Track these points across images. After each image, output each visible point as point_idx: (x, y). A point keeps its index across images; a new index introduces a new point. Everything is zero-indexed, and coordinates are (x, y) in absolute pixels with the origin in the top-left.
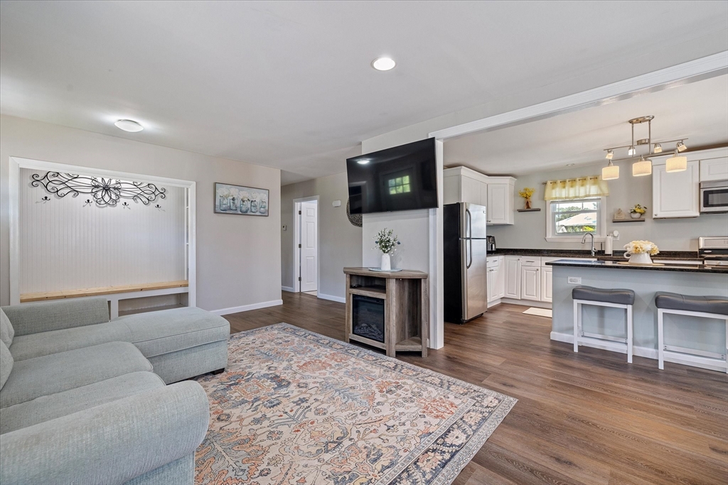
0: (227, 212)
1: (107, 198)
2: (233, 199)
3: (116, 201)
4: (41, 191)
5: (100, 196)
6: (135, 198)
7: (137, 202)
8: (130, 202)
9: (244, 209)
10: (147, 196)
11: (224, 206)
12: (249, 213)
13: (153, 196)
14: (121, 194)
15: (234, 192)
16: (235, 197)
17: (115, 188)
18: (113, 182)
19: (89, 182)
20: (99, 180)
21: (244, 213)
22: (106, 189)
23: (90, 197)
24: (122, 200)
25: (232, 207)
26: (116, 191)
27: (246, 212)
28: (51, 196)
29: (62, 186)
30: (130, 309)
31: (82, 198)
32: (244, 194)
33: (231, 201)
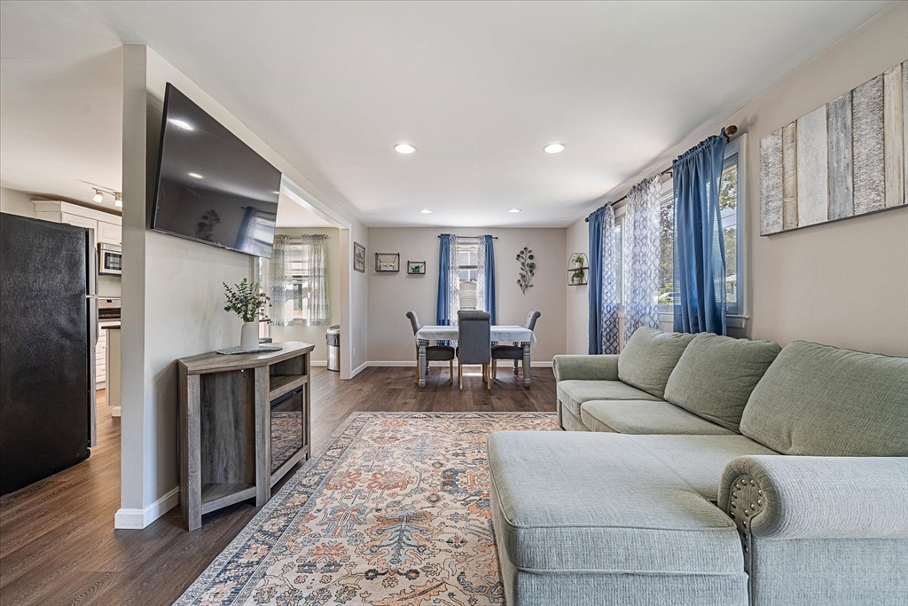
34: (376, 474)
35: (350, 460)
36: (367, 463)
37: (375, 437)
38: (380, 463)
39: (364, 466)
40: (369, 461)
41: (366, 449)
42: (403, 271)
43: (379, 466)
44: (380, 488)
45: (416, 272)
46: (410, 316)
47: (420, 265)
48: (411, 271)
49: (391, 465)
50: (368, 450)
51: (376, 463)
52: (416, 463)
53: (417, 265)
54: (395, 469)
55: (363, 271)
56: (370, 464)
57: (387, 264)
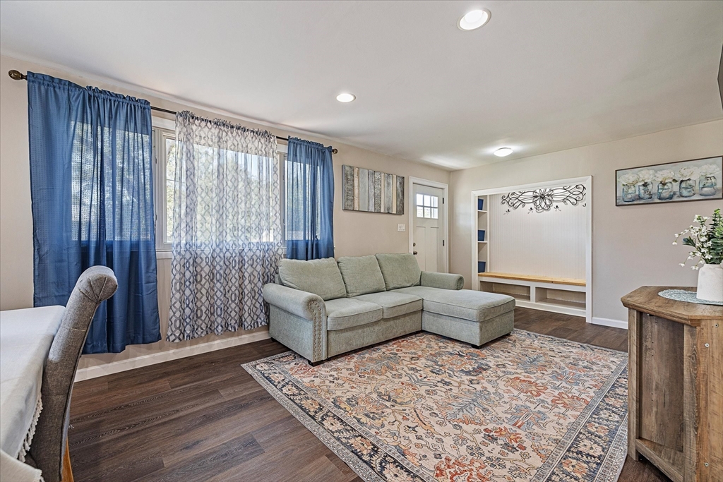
0: (635, 202)
1: (543, 204)
2: (645, 185)
3: (549, 206)
4: (506, 206)
5: (538, 204)
6: (564, 201)
7: (567, 204)
8: (561, 205)
9: (665, 194)
10: (575, 197)
11: (630, 196)
12: (675, 199)
13: (581, 196)
14: (554, 199)
15: (647, 175)
16: (648, 181)
17: (548, 195)
18: (548, 190)
19: (531, 194)
20: (538, 191)
21: (669, 200)
22: (542, 197)
23: (532, 205)
24: (555, 204)
25: (642, 195)
26: (550, 198)
27: (671, 197)
28: (511, 209)
29: (517, 200)
30: (560, 299)
31: (528, 206)
32: (667, 173)
33: (642, 188)
34: (536, 396)
35: (565, 423)
36: (543, 410)
37: (517, 455)
38: (528, 404)
39: (548, 408)
40: (539, 412)
41: (540, 431)
43: (531, 402)
44: (537, 384)
49: (517, 398)
50: (536, 429)
51: (532, 406)
52: (492, 390)
54: (516, 393)
56: (539, 408)
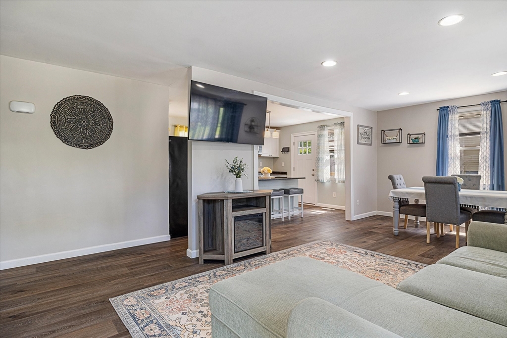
42: (405, 141)
45: (416, 141)
46: (391, 178)
47: (420, 136)
48: (411, 142)
53: (416, 136)
55: (371, 145)
57: (391, 137)
